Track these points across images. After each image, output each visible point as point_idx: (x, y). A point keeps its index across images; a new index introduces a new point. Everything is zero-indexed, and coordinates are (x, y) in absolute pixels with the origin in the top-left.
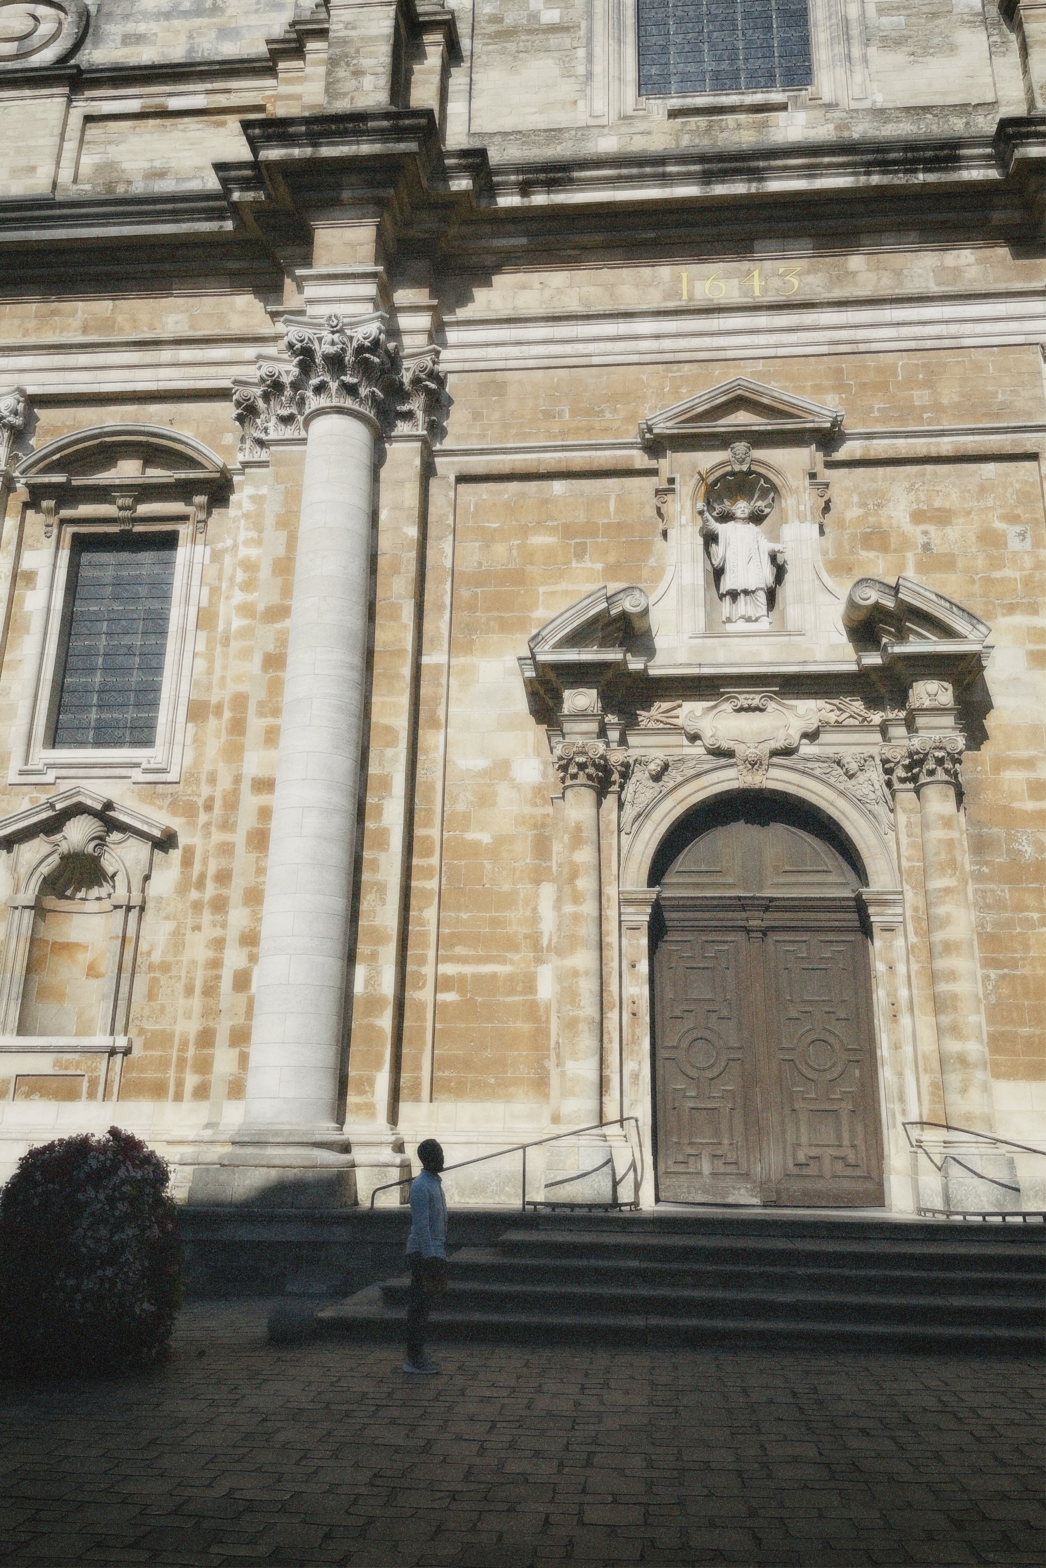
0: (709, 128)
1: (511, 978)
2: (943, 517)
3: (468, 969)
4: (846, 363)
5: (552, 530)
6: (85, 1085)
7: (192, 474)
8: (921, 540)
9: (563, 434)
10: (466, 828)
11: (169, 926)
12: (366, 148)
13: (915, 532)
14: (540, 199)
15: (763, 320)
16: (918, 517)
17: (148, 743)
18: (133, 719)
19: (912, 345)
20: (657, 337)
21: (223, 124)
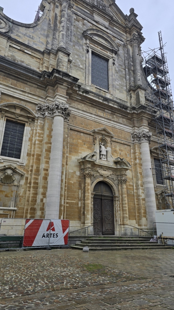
0: (100, 92)
1: (75, 203)
2: (122, 151)
3: (70, 201)
4: (114, 128)
5: (81, 140)
6: (9, 216)
7: (31, 116)
8: (120, 153)
9: (83, 127)
10: (70, 181)
11: (23, 190)
12: (69, 80)
13: (119, 151)
14: (84, 94)
15: (106, 120)
16: (120, 150)
17: (19, 158)
18: (15, 153)
19: (120, 129)
20: (95, 118)
21: (33, 58)
